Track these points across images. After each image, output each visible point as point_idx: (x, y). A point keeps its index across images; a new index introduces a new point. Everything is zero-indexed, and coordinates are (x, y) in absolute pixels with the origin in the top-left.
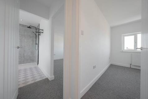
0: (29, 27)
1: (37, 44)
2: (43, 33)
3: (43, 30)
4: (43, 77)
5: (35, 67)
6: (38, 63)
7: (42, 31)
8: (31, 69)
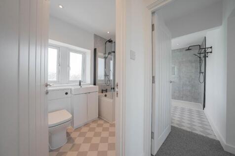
0: (189, 49)
1: (202, 73)
2: (211, 52)
3: (211, 48)
4: (209, 134)
5: (198, 112)
6: (204, 107)
7: (209, 50)
8: (190, 111)
